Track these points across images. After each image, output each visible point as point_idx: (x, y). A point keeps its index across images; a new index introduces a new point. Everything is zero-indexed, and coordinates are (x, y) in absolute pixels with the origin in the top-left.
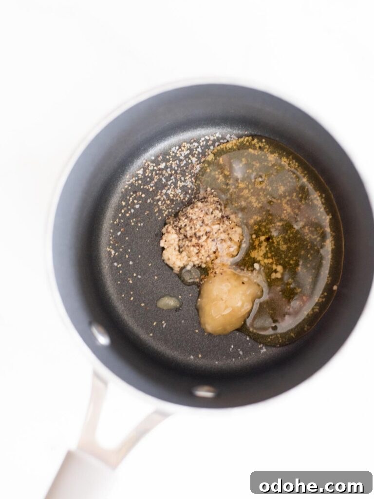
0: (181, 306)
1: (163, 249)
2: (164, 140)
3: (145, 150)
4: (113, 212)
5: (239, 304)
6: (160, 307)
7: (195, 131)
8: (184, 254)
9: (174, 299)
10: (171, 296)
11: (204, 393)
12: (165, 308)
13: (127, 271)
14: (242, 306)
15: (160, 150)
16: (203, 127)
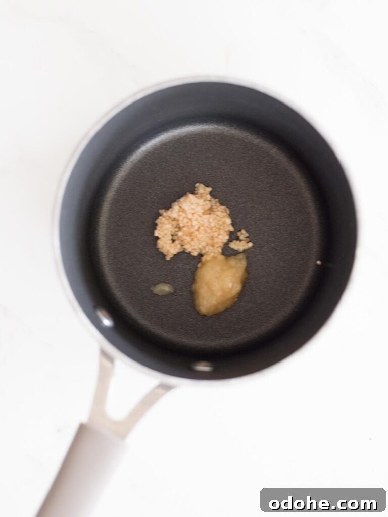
0: (175, 292)
1: (157, 238)
2: (155, 137)
3: (138, 147)
4: (109, 206)
5: (230, 285)
6: (156, 293)
7: (184, 127)
8: (177, 242)
9: (168, 285)
10: (165, 283)
11: (203, 367)
12: (160, 294)
13: (123, 261)
14: (233, 286)
15: (151, 146)
16: (191, 124)
